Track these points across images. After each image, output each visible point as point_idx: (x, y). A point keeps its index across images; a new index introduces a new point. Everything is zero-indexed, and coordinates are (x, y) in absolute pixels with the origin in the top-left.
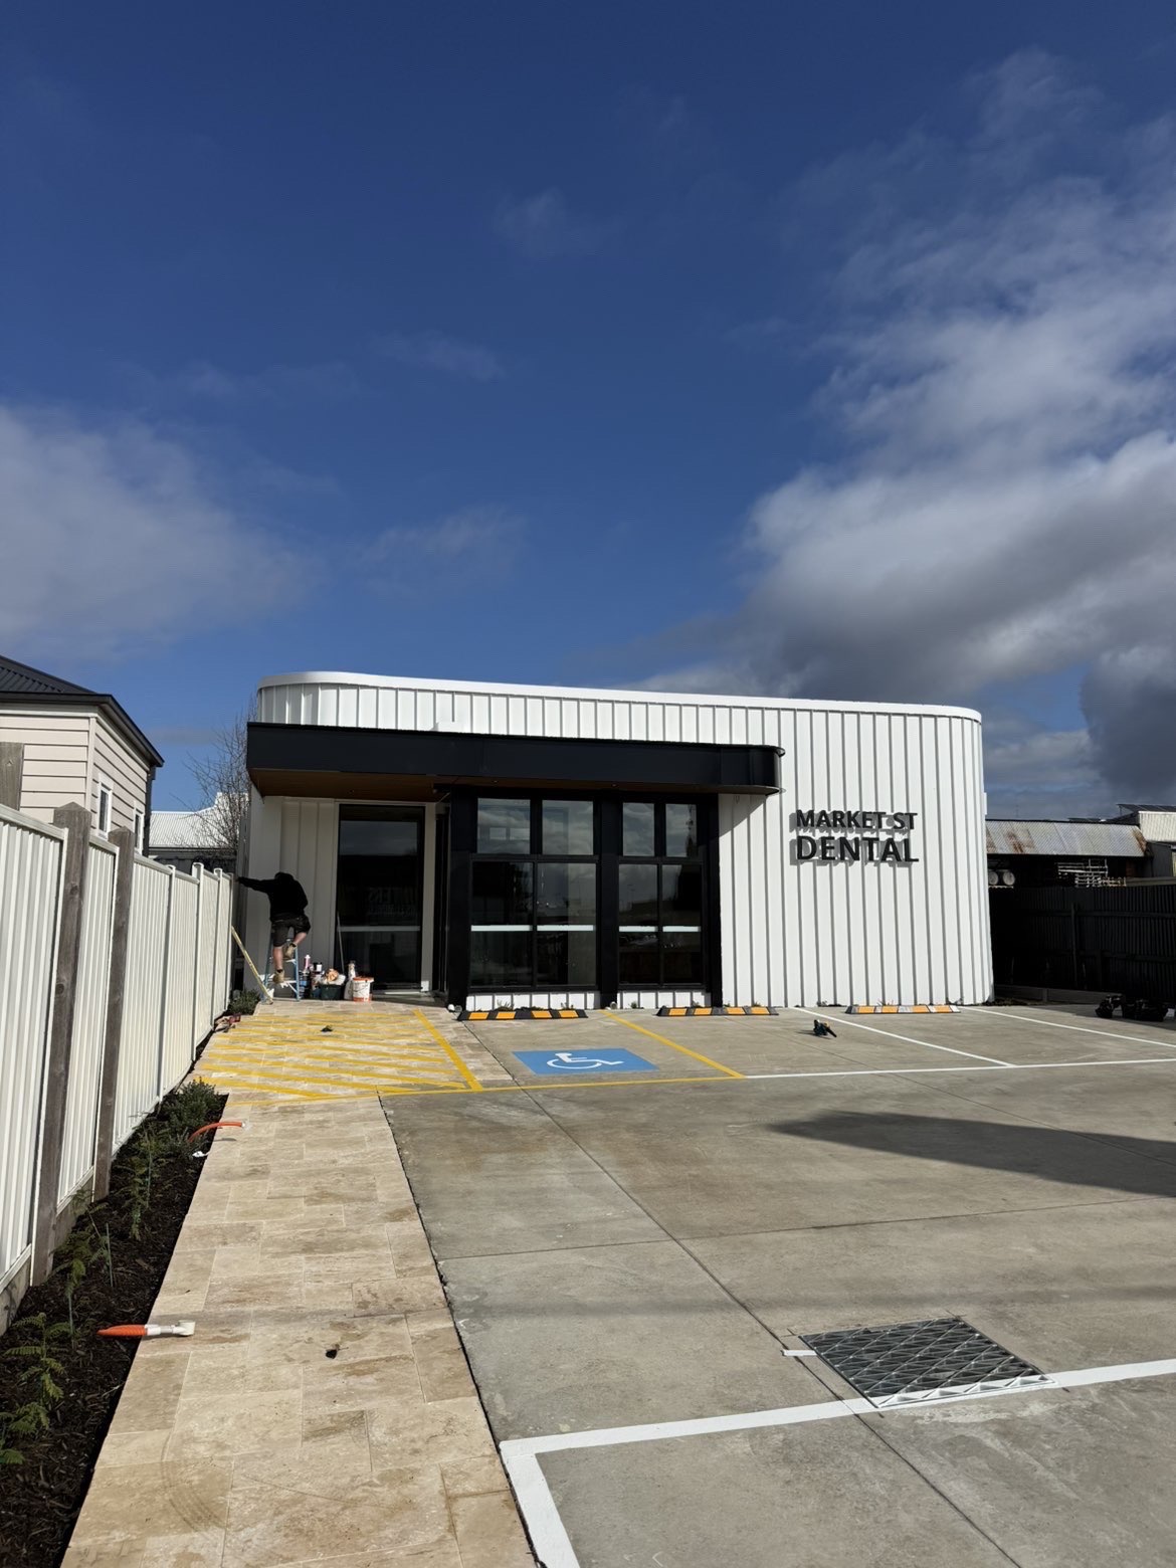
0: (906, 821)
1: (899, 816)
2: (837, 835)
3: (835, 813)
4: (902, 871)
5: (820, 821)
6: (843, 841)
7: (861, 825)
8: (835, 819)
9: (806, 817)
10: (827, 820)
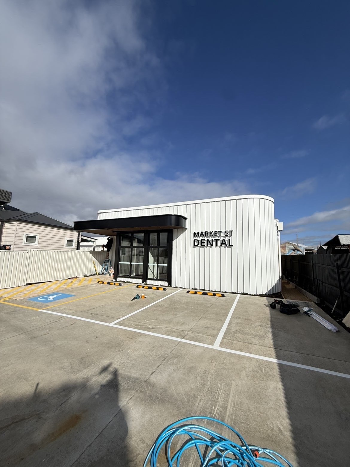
0: (229, 233)
1: (227, 232)
2: (206, 239)
3: (206, 232)
4: (228, 249)
5: (201, 235)
6: (208, 240)
7: (214, 235)
8: (206, 234)
9: (196, 234)
10: (203, 234)
